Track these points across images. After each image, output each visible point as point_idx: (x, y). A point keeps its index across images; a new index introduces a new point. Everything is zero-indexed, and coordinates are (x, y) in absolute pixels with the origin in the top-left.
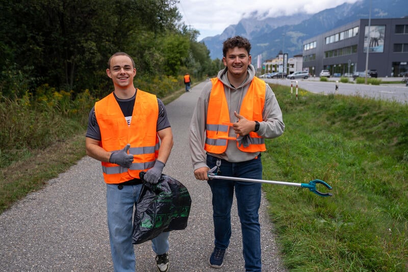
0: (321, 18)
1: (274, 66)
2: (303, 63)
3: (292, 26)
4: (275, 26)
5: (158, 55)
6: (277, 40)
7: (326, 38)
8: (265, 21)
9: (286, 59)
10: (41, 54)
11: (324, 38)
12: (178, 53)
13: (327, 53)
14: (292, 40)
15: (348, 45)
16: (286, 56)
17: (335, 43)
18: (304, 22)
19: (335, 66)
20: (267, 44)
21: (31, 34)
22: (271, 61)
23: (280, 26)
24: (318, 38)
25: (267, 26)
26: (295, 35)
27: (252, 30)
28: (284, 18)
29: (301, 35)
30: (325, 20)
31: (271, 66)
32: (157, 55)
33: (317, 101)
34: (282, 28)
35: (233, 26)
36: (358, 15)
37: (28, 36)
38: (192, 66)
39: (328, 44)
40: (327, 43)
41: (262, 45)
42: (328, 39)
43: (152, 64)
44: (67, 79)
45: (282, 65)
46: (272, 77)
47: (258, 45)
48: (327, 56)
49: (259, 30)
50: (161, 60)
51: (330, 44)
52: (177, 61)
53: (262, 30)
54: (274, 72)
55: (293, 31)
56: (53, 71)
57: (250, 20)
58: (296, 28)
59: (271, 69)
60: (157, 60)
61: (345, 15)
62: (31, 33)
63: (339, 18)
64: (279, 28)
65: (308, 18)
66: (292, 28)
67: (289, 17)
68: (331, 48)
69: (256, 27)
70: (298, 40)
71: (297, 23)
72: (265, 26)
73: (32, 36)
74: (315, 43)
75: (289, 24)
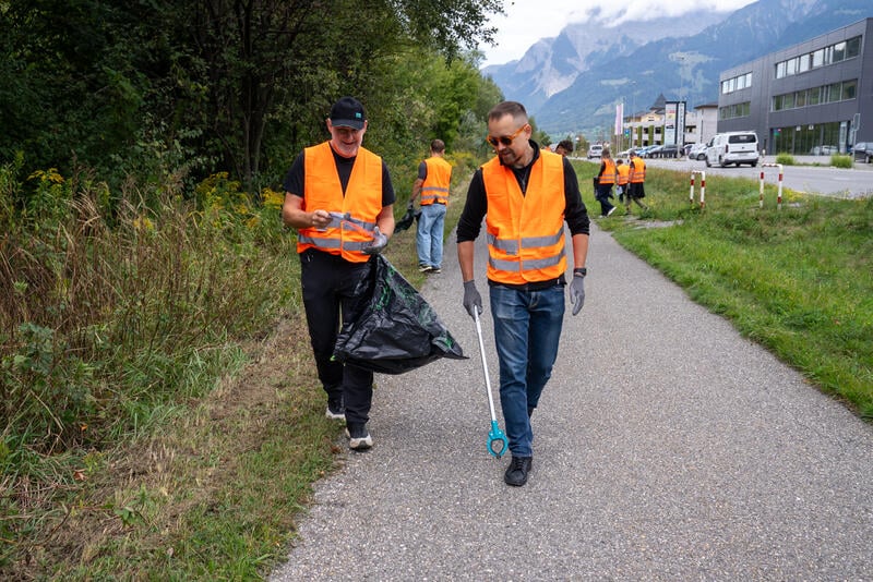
0: (749, 20)
1: (647, 130)
2: (719, 123)
3: (681, 39)
4: (644, 40)
5: (422, 105)
6: (647, 72)
7: (776, 65)
8: (619, 28)
9: (681, 114)
10: (203, 100)
11: (773, 63)
12: (454, 100)
13: (778, 100)
14: (680, 70)
15: (832, 81)
16: (681, 107)
17: (799, 74)
18: (710, 30)
19: (798, 129)
20: (624, 81)
21: (178, 54)
22: (639, 119)
23: (655, 40)
24: (758, 63)
25: (625, 39)
26: (690, 59)
27: (590, 51)
28: (662, 21)
29: (701, 59)
30: (757, 25)
31: (640, 130)
32: (420, 104)
33: (836, 212)
34: (660, 44)
35: (548, 40)
36: (836, 13)
37: (172, 57)
38: (470, 131)
39: (782, 79)
40: (780, 75)
41: (613, 83)
42: (780, 66)
43: (409, 125)
44: (248, 161)
45: (672, 127)
46: (651, 156)
47: (604, 82)
48: (778, 107)
49: (606, 49)
50: (428, 116)
51: (787, 77)
52: (451, 119)
53: (614, 49)
54: (646, 144)
55: (683, 51)
56: (217, 141)
57: (585, 26)
58: (690, 44)
59: (640, 137)
60: (420, 116)
61: (806, 13)
62: (177, 50)
63: (791, 19)
64: (651, 43)
65: (719, 21)
66: (682, 43)
67: (675, 20)
68: (790, 89)
69: (600, 42)
70: (694, 72)
71: (693, 31)
72: (619, 42)
73: (180, 58)
74: (749, 76)
75: (675, 33)
